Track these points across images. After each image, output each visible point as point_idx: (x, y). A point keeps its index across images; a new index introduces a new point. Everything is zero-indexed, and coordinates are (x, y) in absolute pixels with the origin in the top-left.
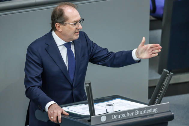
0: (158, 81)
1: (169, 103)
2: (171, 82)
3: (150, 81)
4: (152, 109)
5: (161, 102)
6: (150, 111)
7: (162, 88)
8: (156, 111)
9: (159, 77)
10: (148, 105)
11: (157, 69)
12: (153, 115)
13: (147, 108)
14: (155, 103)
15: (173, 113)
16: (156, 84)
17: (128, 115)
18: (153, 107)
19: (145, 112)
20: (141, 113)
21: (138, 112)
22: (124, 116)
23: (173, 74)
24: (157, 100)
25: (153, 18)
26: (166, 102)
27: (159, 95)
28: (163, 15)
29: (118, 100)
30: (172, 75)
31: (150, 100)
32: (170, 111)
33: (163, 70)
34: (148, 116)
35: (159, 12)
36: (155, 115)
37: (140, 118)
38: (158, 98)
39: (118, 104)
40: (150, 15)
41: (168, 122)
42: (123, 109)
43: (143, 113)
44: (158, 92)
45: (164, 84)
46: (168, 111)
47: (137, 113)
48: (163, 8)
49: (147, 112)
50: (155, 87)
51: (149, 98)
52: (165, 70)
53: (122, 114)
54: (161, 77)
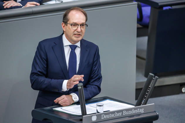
0: (144, 84)
1: (154, 104)
2: (156, 85)
3: (137, 84)
4: (139, 110)
5: (147, 103)
6: (137, 111)
7: (148, 91)
8: (142, 111)
9: (145, 80)
10: (136, 106)
11: (144, 72)
12: (139, 115)
13: (134, 109)
14: (142, 104)
15: (158, 114)
16: (143, 86)
17: (117, 115)
18: (140, 108)
19: (132, 112)
20: (128, 113)
21: (126, 112)
22: (113, 116)
23: (158, 77)
24: (143, 101)
25: (140, 26)
26: (152, 103)
27: (146, 96)
28: (149, 23)
29: (107, 102)
30: (157, 79)
31: (137, 101)
32: (155, 112)
33: (149, 74)
34: (135, 116)
35: (146, 20)
36: (141, 115)
37: (128, 118)
38: (144, 99)
39: (107, 105)
40: (138, 23)
41: (153, 121)
42: (112, 109)
43: (130, 113)
44: (144, 94)
45: (150, 87)
46: (154, 111)
47: (125, 114)
48: (149, 17)
49: (134, 112)
50: (141, 89)
51: (136, 99)
52: (151, 74)
53: (111, 114)
54: (147, 80)
